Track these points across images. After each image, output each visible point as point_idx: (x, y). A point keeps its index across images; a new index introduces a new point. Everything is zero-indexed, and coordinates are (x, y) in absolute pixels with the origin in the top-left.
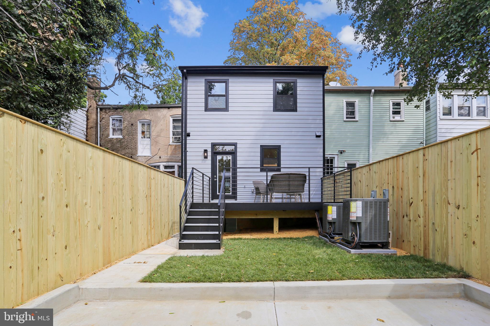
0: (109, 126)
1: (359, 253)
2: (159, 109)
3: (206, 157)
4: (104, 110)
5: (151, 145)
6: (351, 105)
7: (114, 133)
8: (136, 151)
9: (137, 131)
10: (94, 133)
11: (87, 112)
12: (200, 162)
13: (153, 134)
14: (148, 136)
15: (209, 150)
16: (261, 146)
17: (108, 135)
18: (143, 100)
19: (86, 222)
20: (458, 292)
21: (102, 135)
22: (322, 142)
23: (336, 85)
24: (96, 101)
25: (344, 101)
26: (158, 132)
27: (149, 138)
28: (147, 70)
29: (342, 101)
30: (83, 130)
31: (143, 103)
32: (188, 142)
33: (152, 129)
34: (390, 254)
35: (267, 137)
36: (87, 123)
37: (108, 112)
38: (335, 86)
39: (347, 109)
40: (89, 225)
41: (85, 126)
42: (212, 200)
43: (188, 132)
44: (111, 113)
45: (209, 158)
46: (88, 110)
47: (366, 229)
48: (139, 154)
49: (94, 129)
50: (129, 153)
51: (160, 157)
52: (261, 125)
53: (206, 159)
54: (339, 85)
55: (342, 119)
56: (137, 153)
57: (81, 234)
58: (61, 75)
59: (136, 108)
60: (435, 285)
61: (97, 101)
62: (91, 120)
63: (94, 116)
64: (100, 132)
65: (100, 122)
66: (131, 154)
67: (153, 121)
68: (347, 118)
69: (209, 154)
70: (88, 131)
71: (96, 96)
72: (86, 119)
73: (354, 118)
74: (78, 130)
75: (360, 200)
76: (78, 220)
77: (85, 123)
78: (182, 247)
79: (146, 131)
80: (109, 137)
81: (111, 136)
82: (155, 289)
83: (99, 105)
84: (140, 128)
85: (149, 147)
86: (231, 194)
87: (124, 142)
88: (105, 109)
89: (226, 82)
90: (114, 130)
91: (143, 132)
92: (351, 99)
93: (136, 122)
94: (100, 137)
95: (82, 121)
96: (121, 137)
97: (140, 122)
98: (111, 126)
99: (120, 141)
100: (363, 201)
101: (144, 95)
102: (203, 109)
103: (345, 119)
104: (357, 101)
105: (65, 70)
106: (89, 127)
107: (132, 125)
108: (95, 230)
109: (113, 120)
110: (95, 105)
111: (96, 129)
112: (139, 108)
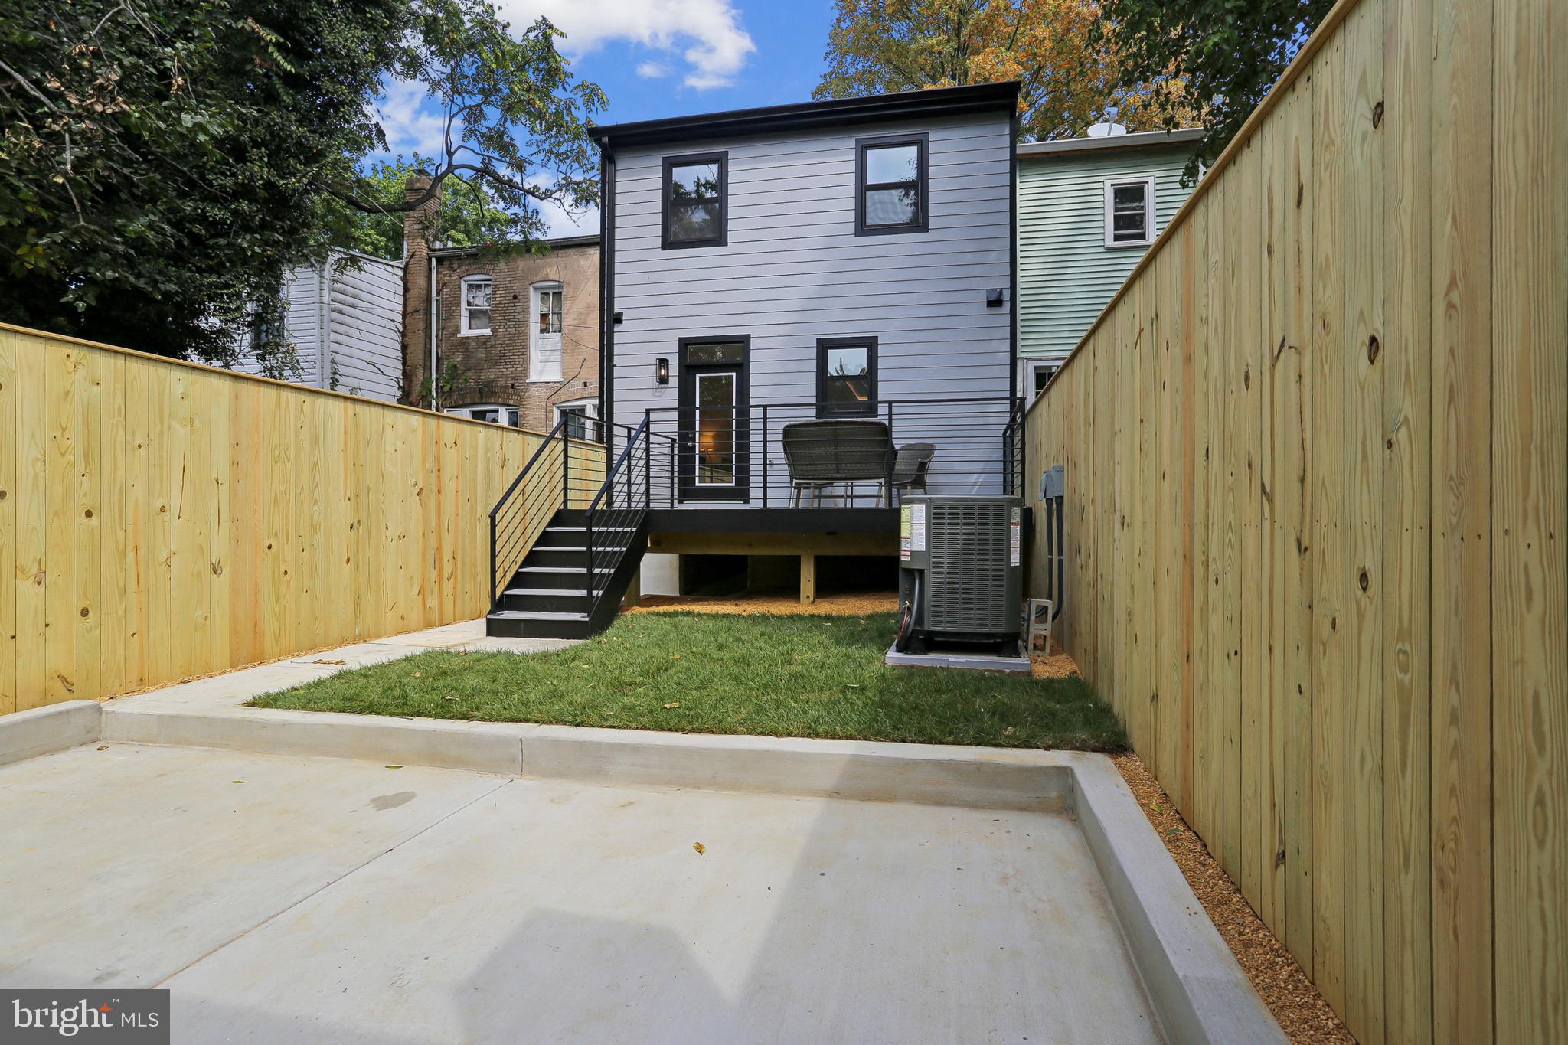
0: (459, 304)
1: (910, 663)
2: (584, 249)
3: (664, 380)
4: (447, 263)
5: (564, 351)
6: (1129, 195)
7: (472, 321)
8: (526, 369)
9: (528, 313)
10: (422, 325)
11: (405, 270)
12: (649, 394)
13: (569, 320)
14: (557, 327)
15: (674, 360)
16: (818, 340)
17: (457, 329)
18: (537, 229)
19: (164, 555)
20: (1053, 794)
21: (443, 329)
22: (1006, 320)
23: (1109, 134)
24: (427, 241)
25: (1108, 184)
26: (581, 314)
27: (560, 331)
28: (546, 146)
29: (1100, 185)
30: (393, 321)
31: (537, 235)
32: (617, 338)
33: (566, 304)
34: (1008, 671)
35: (837, 315)
36: (405, 300)
37: (455, 266)
38: (1105, 135)
39: (1116, 210)
40: (174, 561)
41: (400, 309)
42: (680, 502)
43: (616, 311)
44: (464, 268)
45: (674, 381)
46: (407, 264)
47: (937, 593)
48: (533, 376)
49: (420, 316)
50: (507, 376)
51: (585, 384)
52: (820, 279)
53: (666, 386)
54: (1119, 131)
55: (1101, 243)
56: (526, 376)
57: (142, 581)
58: (213, 190)
59: (520, 254)
60: (979, 767)
61: (431, 239)
62: (414, 293)
63: (421, 282)
64: (438, 321)
65: (438, 294)
66: (513, 379)
67: (569, 284)
68: (1117, 238)
69: (674, 370)
70: (406, 321)
71: (428, 227)
72: (401, 290)
73: (1142, 236)
74: (379, 321)
75: (919, 501)
76: (130, 547)
77: (400, 300)
78: (495, 629)
79: (551, 312)
80: (458, 335)
81: (465, 331)
82: (250, 722)
83: (434, 250)
84: (535, 306)
85: (558, 355)
86: (733, 484)
87: (494, 346)
88: (450, 258)
89: (721, 160)
90: (472, 314)
91: (544, 317)
92: (1130, 177)
93: (526, 290)
94: (437, 336)
95: (391, 296)
96: (488, 332)
97: (536, 289)
98: (464, 305)
99: (485, 343)
100: (928, 503)
101: (537, 213)
102: (659, 242)
103: (1110, 242)
104: (1151, 180)
105: (247, 173)
106: (409, 309)
107: (515, 297)
108: (199, 574)
109: (471, 287)
110: (425, 252)
111: (426, 314)
112: (528, 251)
